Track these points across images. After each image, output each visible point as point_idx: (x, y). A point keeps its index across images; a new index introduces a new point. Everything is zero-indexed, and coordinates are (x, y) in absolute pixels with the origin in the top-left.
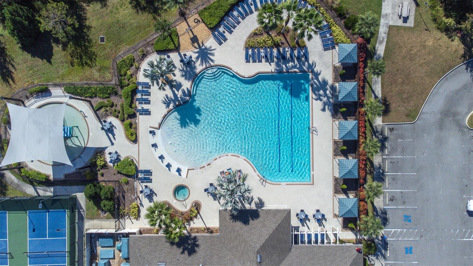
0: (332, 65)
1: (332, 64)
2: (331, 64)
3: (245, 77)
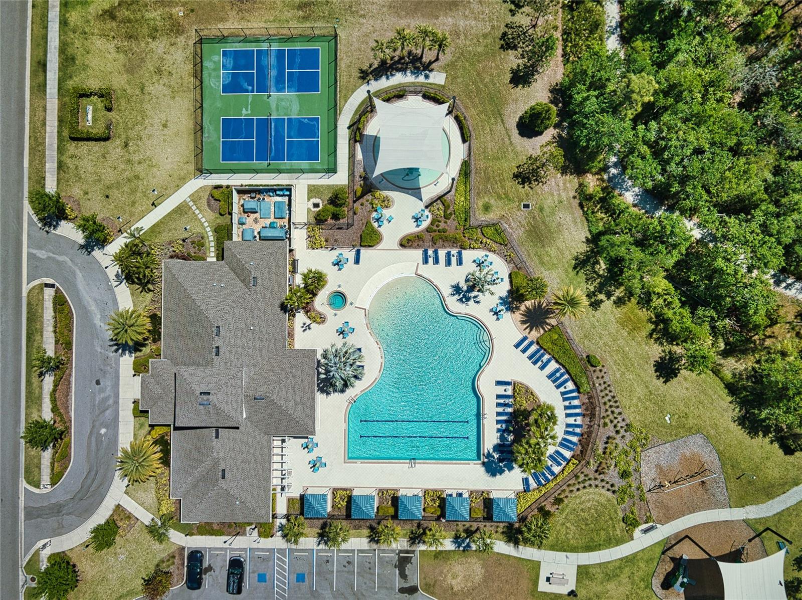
0: (491, 489)
1: (493, 490)
2: (493, 488)
3: (479, 382)
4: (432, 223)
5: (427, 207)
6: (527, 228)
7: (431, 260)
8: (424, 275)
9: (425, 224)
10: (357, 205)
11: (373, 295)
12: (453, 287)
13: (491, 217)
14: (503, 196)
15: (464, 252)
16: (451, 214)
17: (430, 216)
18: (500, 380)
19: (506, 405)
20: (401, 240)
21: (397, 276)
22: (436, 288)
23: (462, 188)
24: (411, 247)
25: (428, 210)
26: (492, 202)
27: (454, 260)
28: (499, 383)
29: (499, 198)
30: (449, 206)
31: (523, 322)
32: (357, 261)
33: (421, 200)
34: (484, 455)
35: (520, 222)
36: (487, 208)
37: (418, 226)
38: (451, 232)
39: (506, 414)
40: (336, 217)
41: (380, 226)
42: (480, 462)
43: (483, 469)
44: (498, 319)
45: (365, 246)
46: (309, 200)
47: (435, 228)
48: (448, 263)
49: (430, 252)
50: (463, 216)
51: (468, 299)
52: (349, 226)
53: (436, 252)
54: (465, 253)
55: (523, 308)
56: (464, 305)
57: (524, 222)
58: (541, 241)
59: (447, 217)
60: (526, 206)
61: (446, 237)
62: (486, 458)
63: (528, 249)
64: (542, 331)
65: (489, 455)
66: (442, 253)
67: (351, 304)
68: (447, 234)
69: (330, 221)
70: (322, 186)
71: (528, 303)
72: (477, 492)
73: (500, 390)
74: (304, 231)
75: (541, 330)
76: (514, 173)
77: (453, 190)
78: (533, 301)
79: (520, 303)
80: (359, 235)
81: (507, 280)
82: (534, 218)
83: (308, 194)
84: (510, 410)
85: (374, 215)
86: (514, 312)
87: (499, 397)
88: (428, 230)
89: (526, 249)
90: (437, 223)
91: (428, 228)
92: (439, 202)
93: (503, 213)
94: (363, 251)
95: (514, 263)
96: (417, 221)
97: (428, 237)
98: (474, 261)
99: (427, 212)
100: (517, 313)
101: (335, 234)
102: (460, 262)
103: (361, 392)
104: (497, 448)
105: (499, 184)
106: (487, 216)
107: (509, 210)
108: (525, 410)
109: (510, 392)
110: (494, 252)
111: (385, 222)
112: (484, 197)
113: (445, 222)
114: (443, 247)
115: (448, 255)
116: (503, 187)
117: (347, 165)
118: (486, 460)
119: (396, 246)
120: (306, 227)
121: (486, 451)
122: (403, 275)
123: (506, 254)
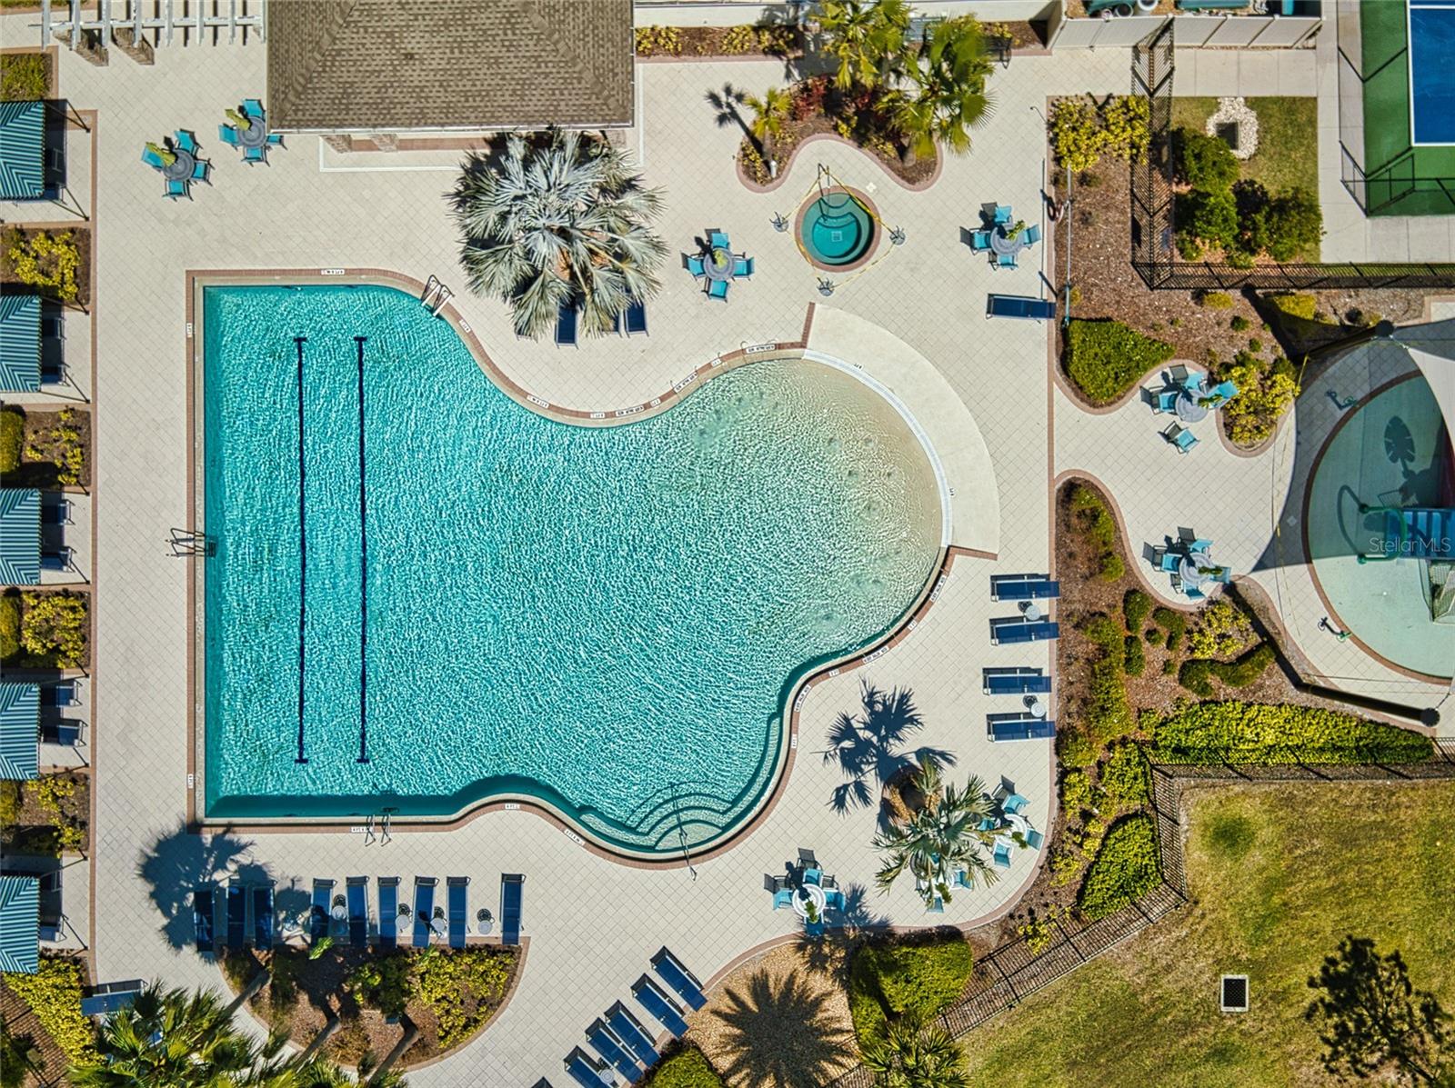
0: (93, 859)
1: (93, 866)
2: (98, 864)
3: (518, 806)
4: (1162, 611)
5: (1230, 589)
6: (1145, 998)
7: (1009, 608)
8: (947, 583)
9: (1157, 582)
10: (1234, 301)
11: (862, 376)
12: (904, 698)
13: (1195, 855)
14: (1276, 900)
15: (1046, 744)
16: (1204, 689)
17: (1192, 604)
18: (526, 890)
19: (424, 918)
20: (1092, 487)
21: (940, 473)
22: (895, 632)
23: (1313, 733)
24: (1064, 524)
25: (1219, 595)
26: (1256, 857)
27: (1011, 703)
28: (512, 886)
29: (1270, 887)
30: (1235, 680)
31: (759, 986)
32: (1001, 306)
33: (1261, 566)
34: (229, 827)
35: (1168, 969)
36: (1229, 836)
37: (1153, 555)
38: (1127, 690)
39: (389, 921)
40: (1186, 215)
41: (1150, 398)
42: (201, 813)
43: (173, 827)
44: (772, 885)
45: (1065, 334)
46: (1252, 103)
47: (1145, 624)
48: (998, 681)
49: (1042, 606)
50: (1197, 739)
51: (851, 761)
52: (1149, 273)
53: (1043, 629)
54: (1043, 746)
55: (819, 983)
56: (826, 746)
57: (1168, 985)
58: (1091, 1055)
59: (1189, 672)
60: (1234, 993)
61: (1107, 672)
62: (216, 838)
63: (1062, 1002)
64: (724, 1063)
65: (226, 849)
66: (1038, 654)
67: (826, 288)
68: (1120, 672)
69: (1164, 191)
70: (1312, 155)
71: (837, 1007)
72: (85, 801)
73: (485, 895)
74: (1123, 87)
75: (732, 1058)
76: (1371, 944)
77: (1304, 698)
78: (847, 1025)
79: (837, 973)
80: (1108, 312)
81: (932, 920)
82: (1188, 1026)
83: (1280, 101)
84: (405, 933)
85: (1196, 374)
86: (801, 948)
87: (458, 887)
88: (1134, 596)
89: (1059, 993)
90: (1164, 632)
91: (1146, 597)
92: (1255, 639)
93: (1207, 902)
94: (1041, 331)
95: (1000, 950)
96: (1171, 548)
97: (1106, 595)
98: (1008, 787)
99: (1210, 588)
100: (797, 962)
101: (1113, 215)
102: (1002, 728)
103: (472, 335)
104: (255, 880)
105: (1326, 884)
106: (1195, 837)
107: (1221, 924)
108: (408, 993)
109: (475, 932)
110: (1049, 866)
111: (1165, 420)
112: (1279, 821)
113: (1167, 666)
114: (1066, 659)
115: (1030, 681)
116: (1315, 898)
117: (1403, 259)
118: (207, 837)
119: (1067, 465)
120: (1141, 91)
121: (243, 837)
122: (944, 498)
123: (1041, 915)
